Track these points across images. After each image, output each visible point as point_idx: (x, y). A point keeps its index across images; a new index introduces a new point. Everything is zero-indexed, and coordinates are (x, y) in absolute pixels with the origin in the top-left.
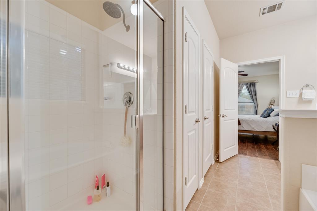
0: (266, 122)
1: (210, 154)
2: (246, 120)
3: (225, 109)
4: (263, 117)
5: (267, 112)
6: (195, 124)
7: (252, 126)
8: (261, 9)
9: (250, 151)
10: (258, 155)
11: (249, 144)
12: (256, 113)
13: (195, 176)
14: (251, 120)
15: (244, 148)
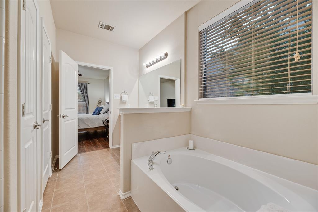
0: (98, 118)
1: (48, 165)
2: (82, 119)
3: (66, 109)
4: (95, 115)
5: (98, 110)
6: (33, 130)
7: (87, 124)
8: (100, 22)
9: (87, 148)
10: (94, 149)
11: (85, 141)
12: (88, 112)
13: (33, 202)
14: (86, 118)
15: (82, 146)
